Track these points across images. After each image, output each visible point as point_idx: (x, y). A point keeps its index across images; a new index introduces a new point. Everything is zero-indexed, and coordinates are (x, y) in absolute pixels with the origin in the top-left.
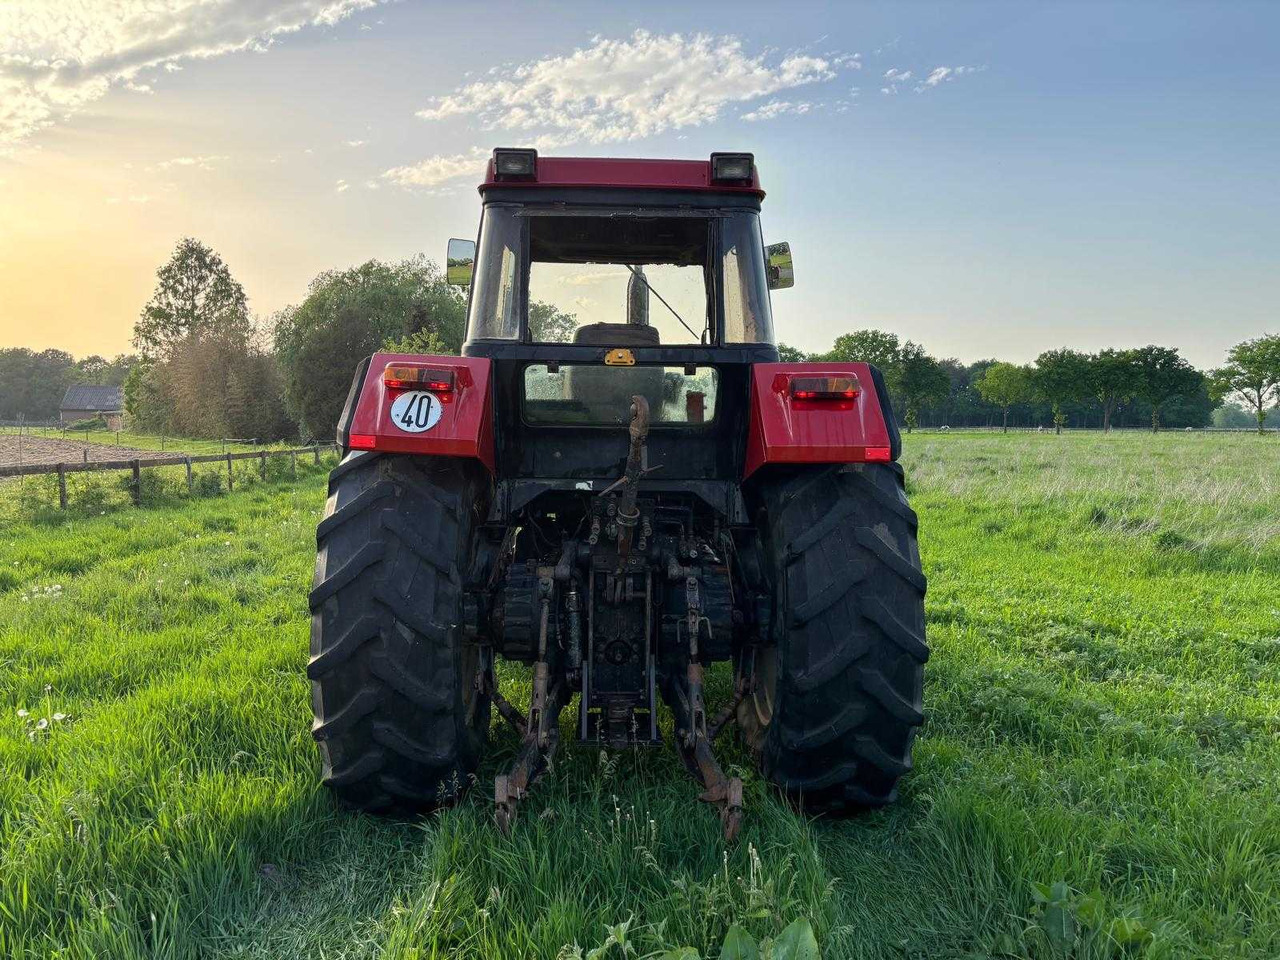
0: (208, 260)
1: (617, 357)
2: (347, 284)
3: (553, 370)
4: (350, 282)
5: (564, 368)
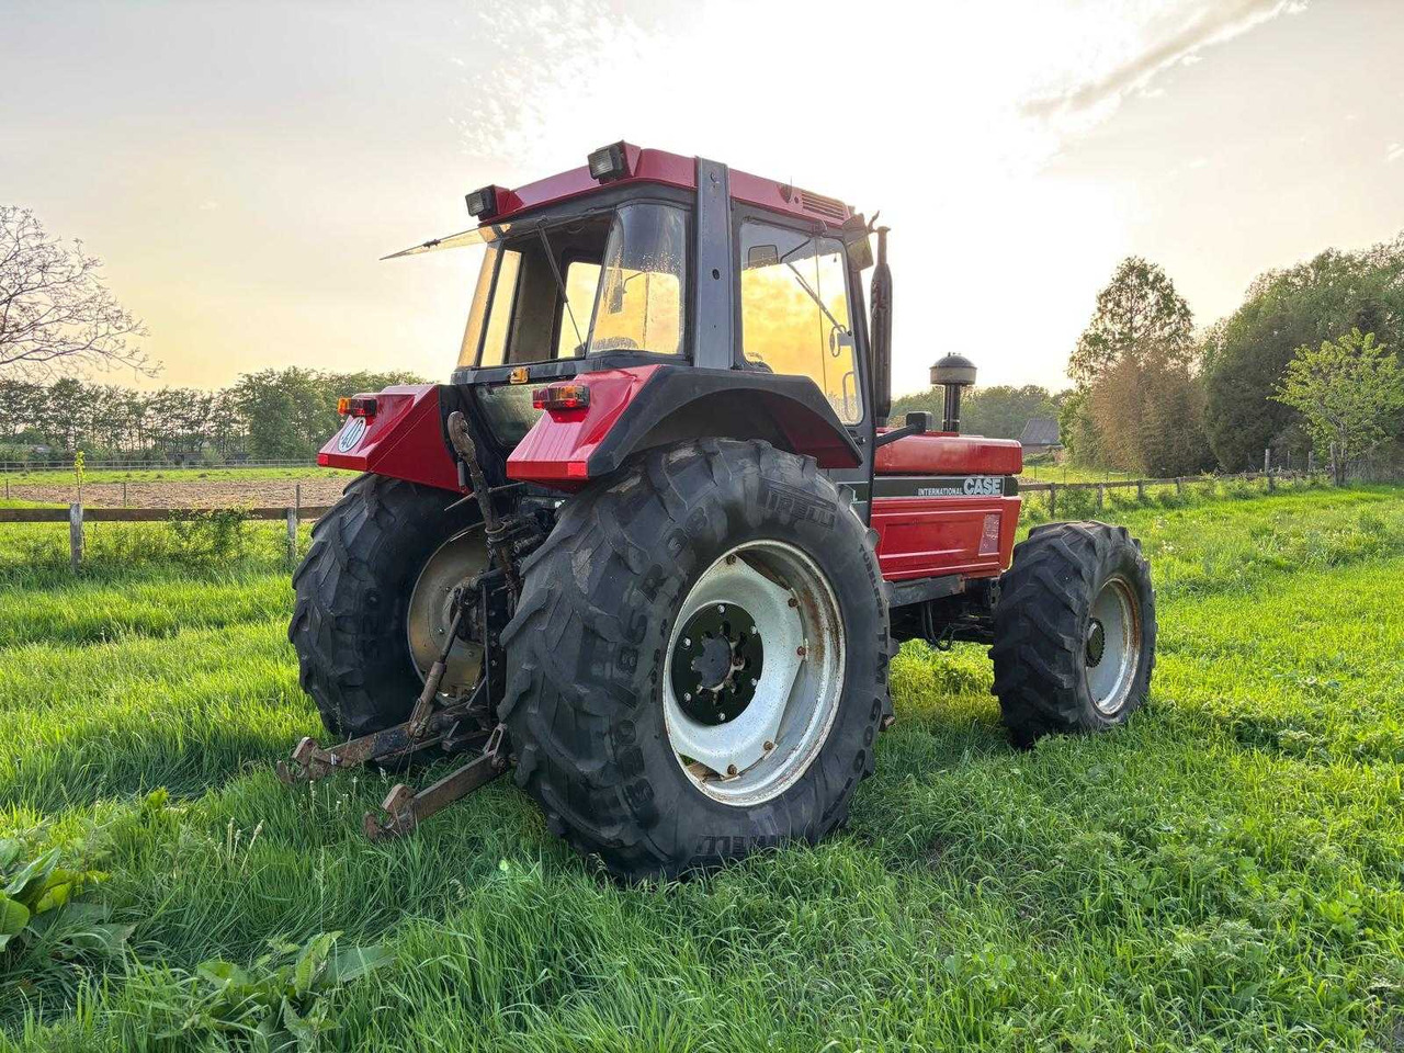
0: (1151, 278)
1: (515, 375)
2: (1293, 284)
3: (490, 392)
4: (1296, 280)
5: (495, 390)
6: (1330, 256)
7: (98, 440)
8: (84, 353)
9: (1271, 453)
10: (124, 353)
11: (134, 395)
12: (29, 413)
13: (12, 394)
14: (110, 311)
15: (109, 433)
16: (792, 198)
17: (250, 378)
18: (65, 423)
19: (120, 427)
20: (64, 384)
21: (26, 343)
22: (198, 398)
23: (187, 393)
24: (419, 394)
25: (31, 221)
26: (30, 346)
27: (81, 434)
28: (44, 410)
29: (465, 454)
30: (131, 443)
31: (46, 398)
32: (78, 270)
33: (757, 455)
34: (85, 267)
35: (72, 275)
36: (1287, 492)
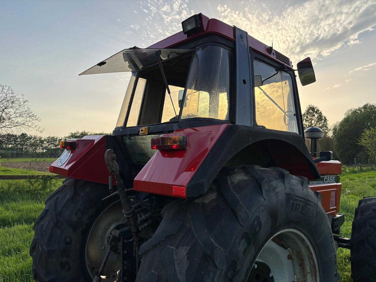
1: (142, 130)
2: (358, 112)
3: (130, 139)
4: (359, 112)
5: (132, 138)
6: (368, 105)
7: (31, 150)
8: (23, 126)
9: (356, 159)
10: (34, 126)
11: (41, 138)
12: (13, 142)
13: (9, 137)
14: (31, 115)
15: (34, 148)
16: (272, 53)
17: (72, 133)
18: (22, 145)
19: (37, 146)
20: (23, 134)
21: (7, 123)
22: (58, 139)
23: (55, 137)
24: (97, 139)
25: (10, 89)
26: (8, 124)
27: (26, 148)
28: (17, 142)
29: (113, 171)
30: (39, 150)
31: (18, 138)
32: (22, 103)
33: (282, 177)
34: (24, 102)
35: (20, 104)
36: (365, 171)
